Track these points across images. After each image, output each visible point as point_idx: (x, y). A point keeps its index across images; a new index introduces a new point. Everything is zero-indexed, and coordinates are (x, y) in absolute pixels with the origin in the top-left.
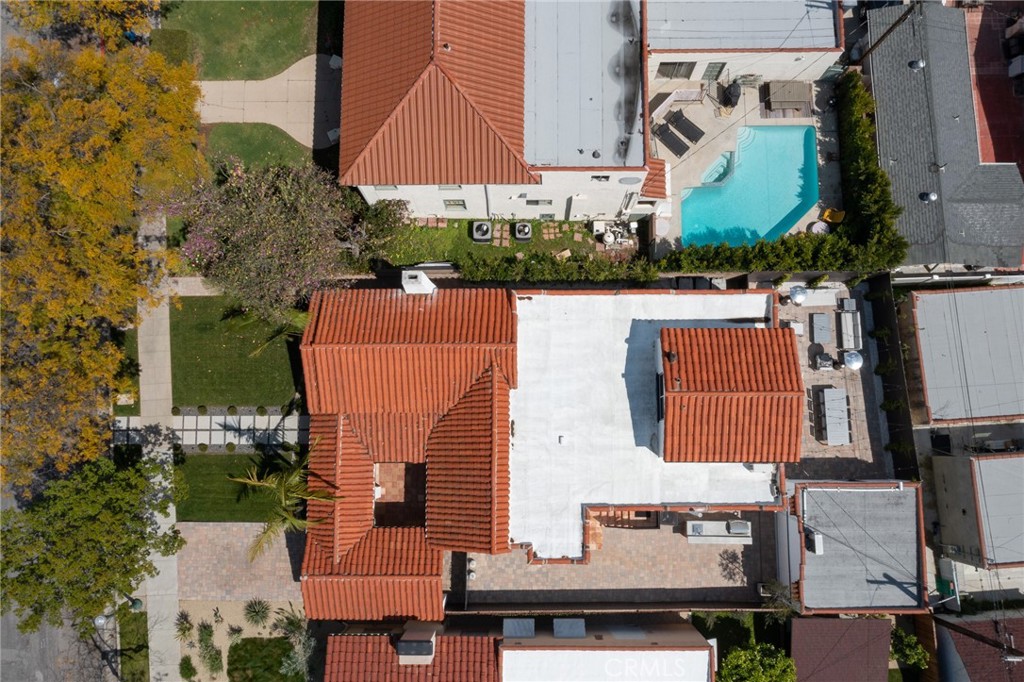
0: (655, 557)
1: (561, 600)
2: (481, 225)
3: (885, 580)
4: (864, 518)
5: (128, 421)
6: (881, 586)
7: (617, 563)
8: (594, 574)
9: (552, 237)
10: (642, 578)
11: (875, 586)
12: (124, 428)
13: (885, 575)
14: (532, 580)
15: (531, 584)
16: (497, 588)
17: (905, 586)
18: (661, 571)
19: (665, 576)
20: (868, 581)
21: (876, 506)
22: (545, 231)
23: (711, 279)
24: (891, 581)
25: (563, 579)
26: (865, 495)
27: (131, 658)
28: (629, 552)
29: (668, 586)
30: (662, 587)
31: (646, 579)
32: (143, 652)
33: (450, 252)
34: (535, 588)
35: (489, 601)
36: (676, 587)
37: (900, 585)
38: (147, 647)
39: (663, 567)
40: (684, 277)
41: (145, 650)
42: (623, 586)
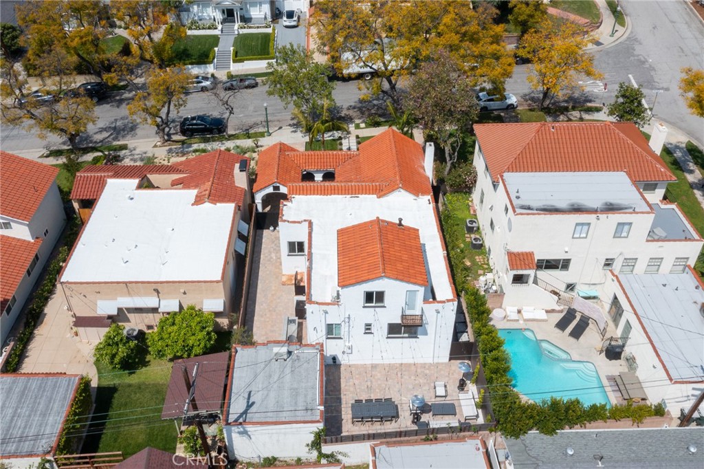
0: (275, 311)
1: (253, 267)
2: (475, 222)
3: (250, 403)
4: (297, 389)
5: (352, 127)
6: (246, 400)
7: (273, 292)
8: (267, 282)
9: (478, 260)
10: (262, 305)
11: (247, 397)
12: (348, 126)
13: (253, 403)
14: (266, 255)
15: (264, 254)
16: (263, 240)
17: (244, 416)
18: (266, 315)
19: (262, 316)
20: (250, 392)
21: (306, 396)
22: (480, 257)
23: (467, 332)
24: (249, 406)
25: (266, 267)
26: (313, 388)
27: (245, 135)
28: (279, 298)
29: (255, 318)
30: (256, 315)
31: (262, 307)
33: (457, 217)
34: (262, 256)
35: (257, 238)
36: (255, 322)
37: (245, 412)
39: (268, 316)
40: (464, 316)
42: (258, 295)
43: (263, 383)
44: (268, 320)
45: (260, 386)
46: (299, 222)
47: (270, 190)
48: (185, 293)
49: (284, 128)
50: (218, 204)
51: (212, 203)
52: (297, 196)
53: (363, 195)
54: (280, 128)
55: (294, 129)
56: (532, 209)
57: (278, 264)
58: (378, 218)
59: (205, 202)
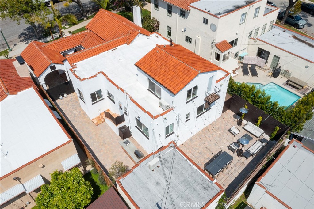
8: (85, 129)
21: (195, 180)
43: (159, 192)
44: (105, 152)
45: (160, 195)
46: (95, 76)
47: (49, 71)
48: (44, 166)
49: (17, 44)
50: (19, 93)
51: (13, 94)
52: (77, 63)
53: (119, 47)
54: (15, 45)
55: (26, 42)
56: (221, 14)
57: (83, 115)
58: (157, 45)
59: (7, 96)
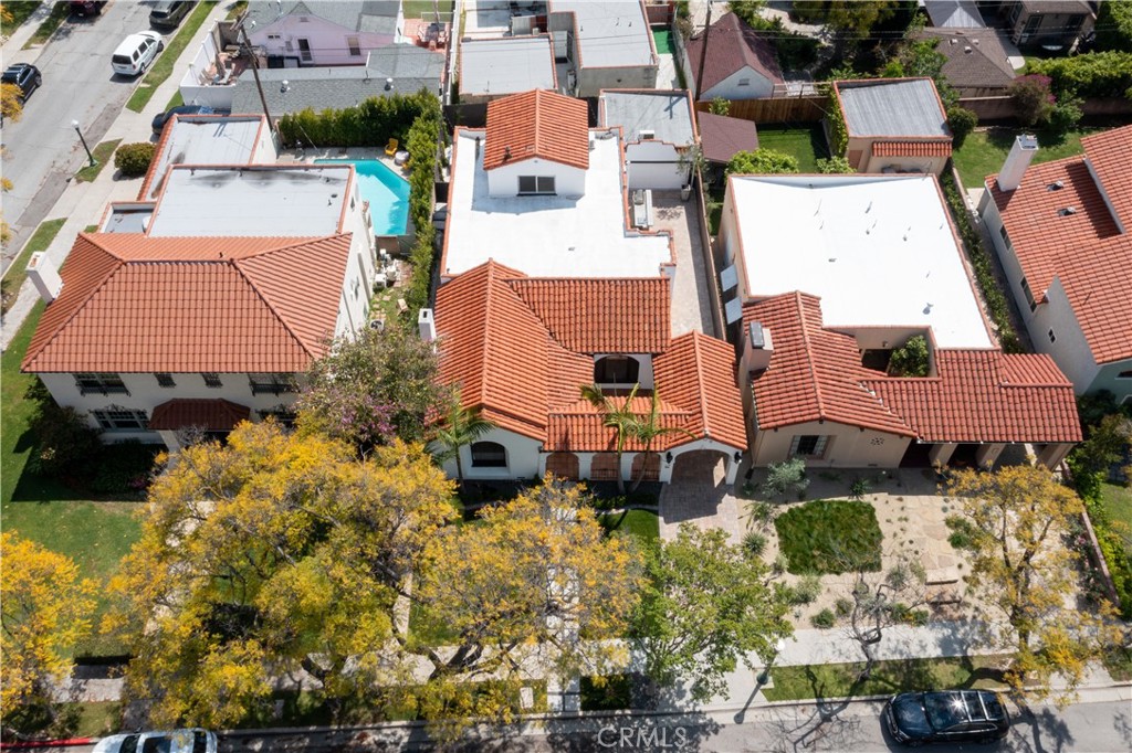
5: (553, 694)
11: (674, 116)
12: (560, 698)
17: (672, 102)
27: (823, 686)
32: (814, 671)
37: (672, 105)
38: (808, 666)
41: (812, 670)
